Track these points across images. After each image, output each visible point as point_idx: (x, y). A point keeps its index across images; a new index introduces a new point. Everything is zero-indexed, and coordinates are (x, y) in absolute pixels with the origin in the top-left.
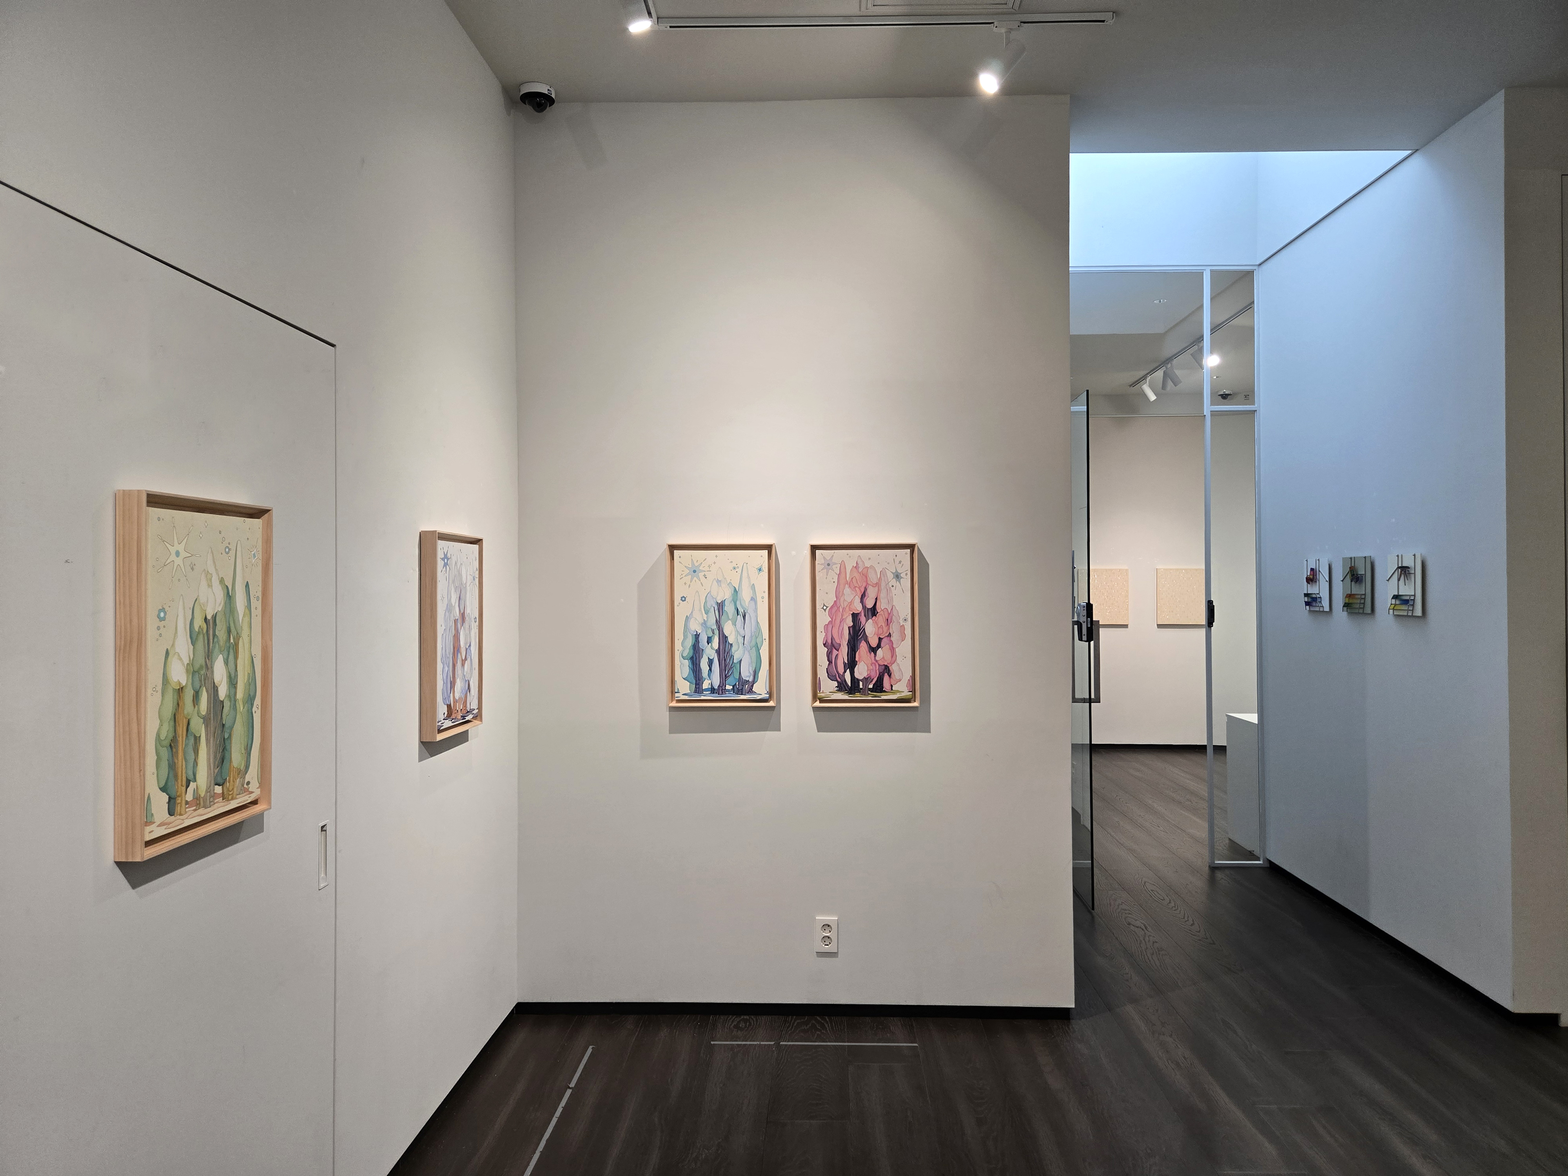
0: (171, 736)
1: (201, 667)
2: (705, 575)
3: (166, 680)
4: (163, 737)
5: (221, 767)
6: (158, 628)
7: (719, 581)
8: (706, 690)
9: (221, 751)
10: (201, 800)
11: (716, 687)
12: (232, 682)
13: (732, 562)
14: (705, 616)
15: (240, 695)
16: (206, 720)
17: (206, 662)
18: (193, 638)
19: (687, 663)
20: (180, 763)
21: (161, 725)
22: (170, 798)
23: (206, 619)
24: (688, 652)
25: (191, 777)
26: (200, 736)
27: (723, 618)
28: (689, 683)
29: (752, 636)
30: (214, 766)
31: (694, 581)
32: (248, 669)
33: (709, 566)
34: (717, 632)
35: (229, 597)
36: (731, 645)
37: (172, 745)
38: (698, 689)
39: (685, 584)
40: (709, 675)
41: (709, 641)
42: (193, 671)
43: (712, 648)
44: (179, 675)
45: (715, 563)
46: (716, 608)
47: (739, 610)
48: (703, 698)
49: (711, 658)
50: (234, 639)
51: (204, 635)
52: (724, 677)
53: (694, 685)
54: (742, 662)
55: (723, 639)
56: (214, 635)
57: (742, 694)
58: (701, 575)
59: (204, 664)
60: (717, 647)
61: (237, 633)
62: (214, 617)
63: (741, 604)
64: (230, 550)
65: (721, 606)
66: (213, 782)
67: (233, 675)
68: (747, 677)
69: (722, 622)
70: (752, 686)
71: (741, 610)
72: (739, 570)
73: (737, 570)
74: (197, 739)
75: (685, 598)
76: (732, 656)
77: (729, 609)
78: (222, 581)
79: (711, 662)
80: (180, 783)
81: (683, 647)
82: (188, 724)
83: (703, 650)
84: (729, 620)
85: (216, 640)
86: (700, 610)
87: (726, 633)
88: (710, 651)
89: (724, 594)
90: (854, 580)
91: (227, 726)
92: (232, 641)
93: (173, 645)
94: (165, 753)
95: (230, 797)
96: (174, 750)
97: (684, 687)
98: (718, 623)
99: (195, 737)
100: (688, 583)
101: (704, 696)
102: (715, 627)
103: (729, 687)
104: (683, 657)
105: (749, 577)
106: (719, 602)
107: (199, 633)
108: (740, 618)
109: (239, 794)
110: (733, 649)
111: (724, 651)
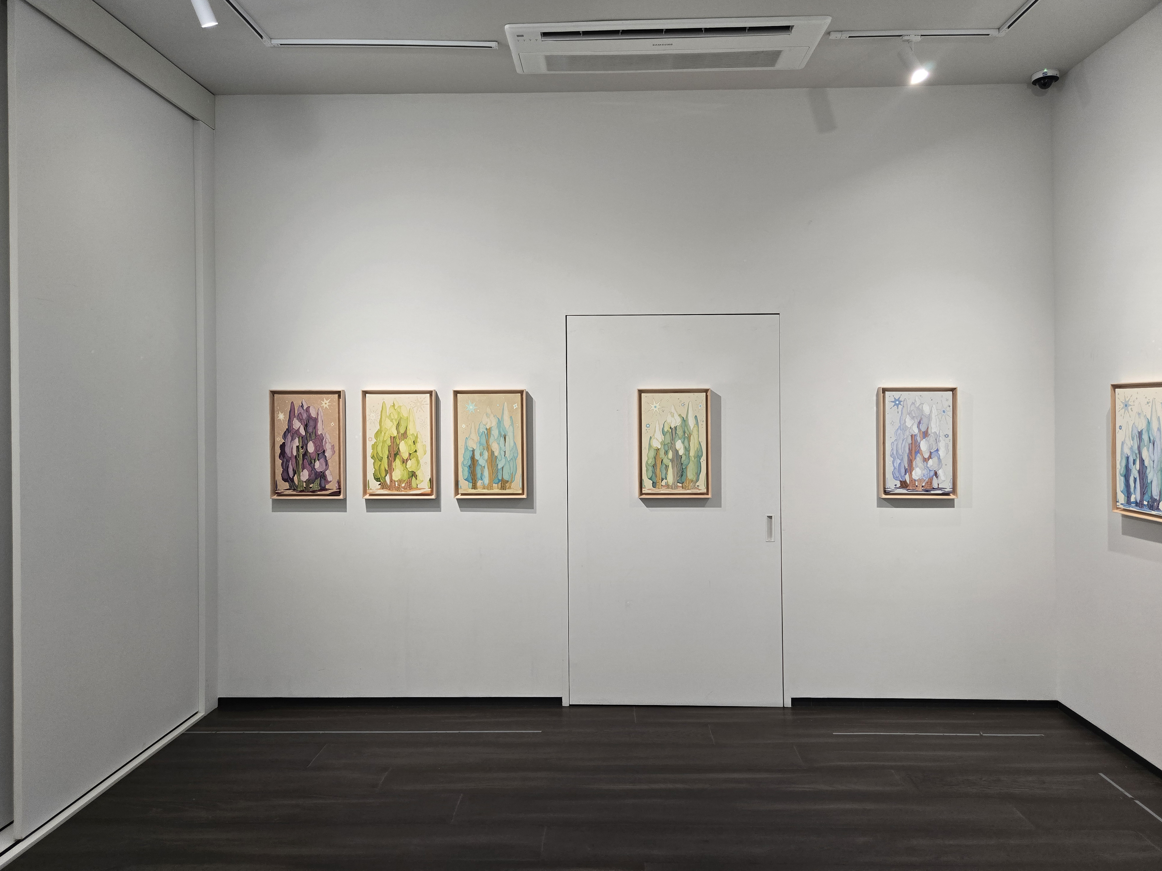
0: (653, 463)
1: (669, 443)
2: (1131, 409)
3: (650, 446)
4: (649, 462)
5: (681, 478)
6: (646, 430)
7: (1139, 414)
8: (1133, 503)
9: (681, 472)
10: (670, 486)
11: (1138, 502)
12: (687, 450)
13: (1146, 398)
14: (1132, 442)
15: (692, 453)
16: (672, 461)
17: (671, 442)
18: (664, 433)
19: (1123, 479)
20: (658, 473)
21: (648, 459)
22: (653, 482)
23: (671, 428)
24: (1123, 471)
25: (664, 477)
26: (668, 466)
27: (1142, 444)
28: (1124, 496)
29: (1158, 461)
30: (677, 477)
31: (1126, 413)
32: (697, 445)
33: (1134, 402)
34: (1138, 455)
35: (684, 421)
36: (1146, 467)
37: (654, 466)
38: (1129, 502)
39: (1121, 415)
40: (1134, 492)
41: (1134, 463)
42: (663, 444)
43: (1136, 469)
44: (656, 444)
45: (1137, 399)
46: (1138, 435)
47: (1151, 438)
48: (1131, 509)
49: (1135, 477)
50: (688, 435)
51: (670, 433)
52: (1143, 494)
53: (1126, 498)
54: (1153, 482)
55: (1142, 461)
56: (676, 433)
57: (1153, 510)
58: (1130, 408)
59: (670, 442)
60: (1138, 469)
61: (690, 433)
62: (676, 428)
63: (1152, 433)
64: (684, 405)
65: (1140, 434)
66: (676, 482)
67: (687, 447)
68: (1155, 496)
69: (1141, 447)
70: (1159, 504)
71: (1152, 438)
72: (1150, 404)
73: (1149, 404)
74: (667, 467)
75: (1121, 427)
76: (1147, 477)
77: (1145, 437)
78: (680, 415)
79: (1135, 479)
80: (658, 479)
81: (1120, 468)
82: (662, 461)
83: (1131, 470)
84: (1145, 446)
85: (676, 435)
86: (1129, 437)
87: (1144, 458)
88: (1135, 473)
89: (1142, 425)
91: (684, 464)
92: (686, 435)
93: (654, 435)
94: (651, 469)
95: (687, 489)
96: (655, 468)
97: (1121, 498)
98: (1139, 448)
99: (666, 466)
100: (1123, 415)
101: (1132, 507)
102: (1137, 452)
103: (1145, 503)
104: (1121, 474)
105: (1156, 411)
106: (1139, 431)
107: (667, 432)
108: (1151, 445)
109: (692, 489)
110: (1148, 471)
111: (1142, 472)
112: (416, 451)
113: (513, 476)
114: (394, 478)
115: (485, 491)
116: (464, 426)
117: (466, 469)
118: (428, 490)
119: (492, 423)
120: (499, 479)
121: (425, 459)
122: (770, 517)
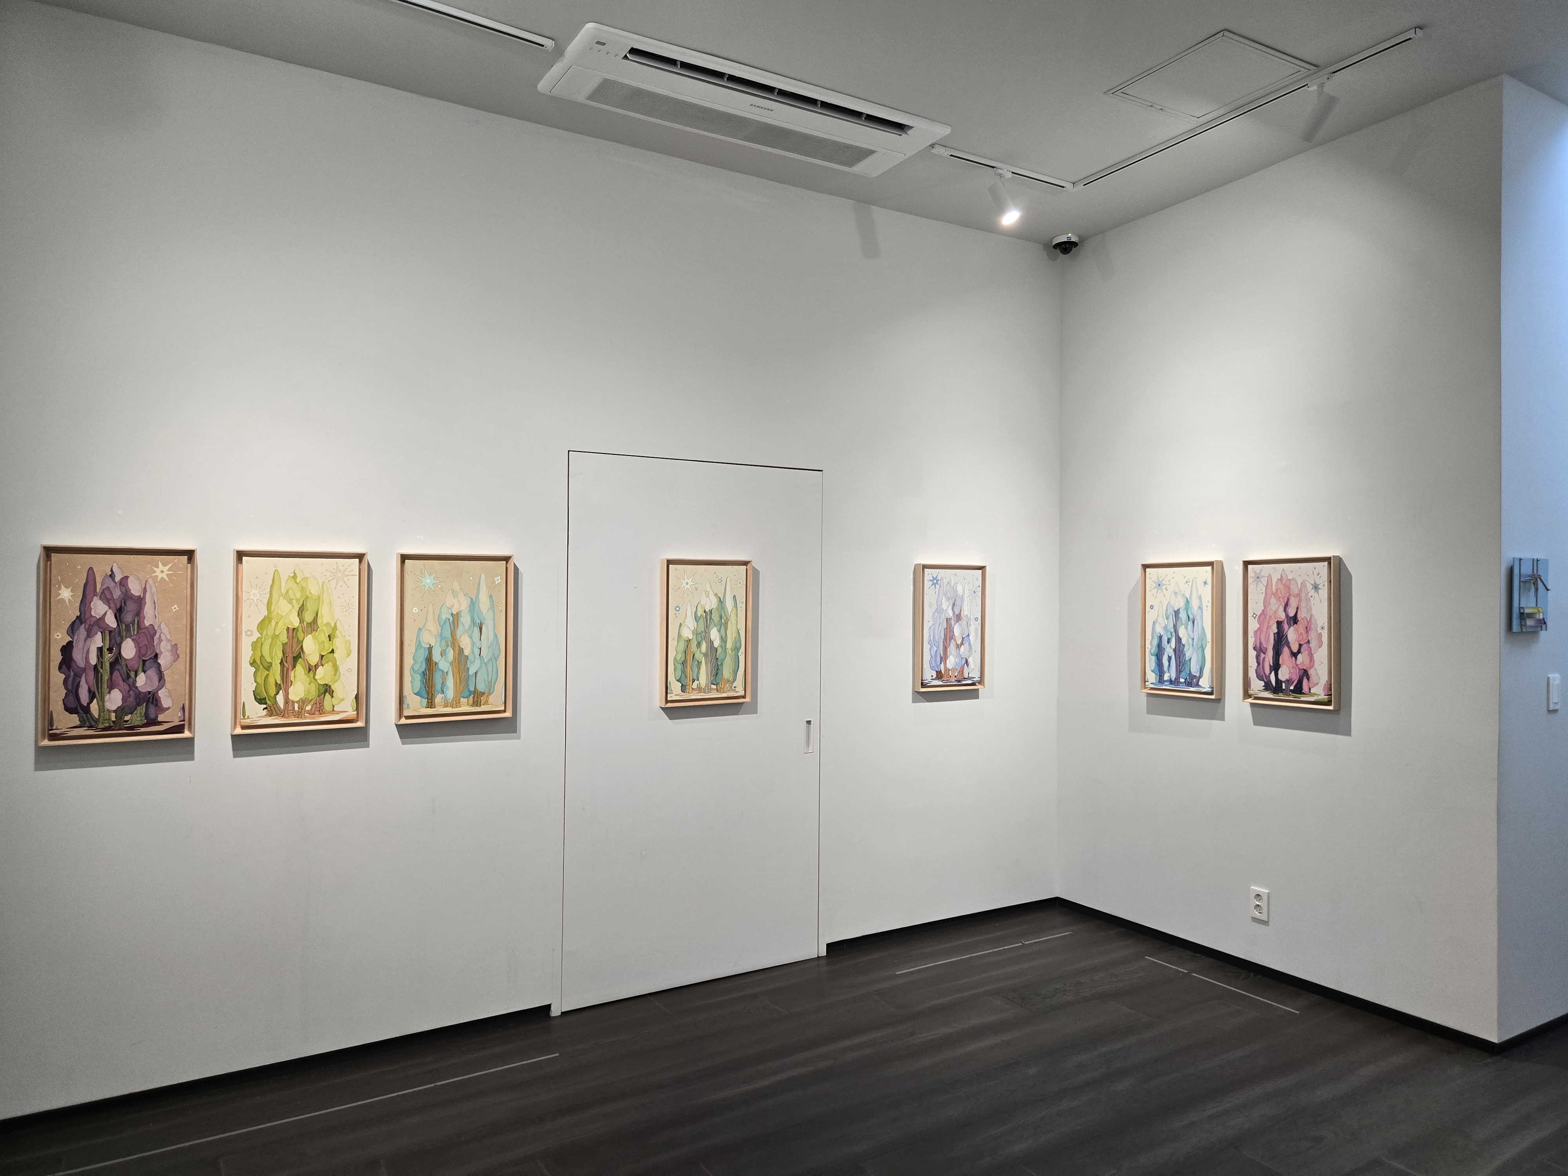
0: (683, 659)
1: (702, 632)
2: (1166, 588)
3: (679, 636)
4: (678, 659)
5: (716, 677)
6: (675, 614)
7: (1176, 593)
8: (1167, 681)
9: (715, 670)
10: (702, 689)
11: (1173, 680)
12: (724, 640)
13: (1185, 577)
14: (1166, 621)
15: (729, 645)
16: (705, 655)
17: (705, 630)
18: (697, 619)
19: (1154, 658)
20: (688, 672)
21: (677, 654)
22: (682, 685)
23: (705, 611)
24: (1154, 650)
25: (696, 678)
26: (701, 662)
27: (1179, 623)
28: (1155, 675)
29: (1198, 639)
30: (711, 676)
31: (1159, 593)
32: (735, 635)
33: (1169, 581)
34: (1174, 634)
35: (721, 602)
36: (1184, 645)
37: (684, 663)
38: (1161, 680)
39: (1153, 595)
40: (1168, 670)
41: (1169, 641)
42: (696, 633)
43: (1171, 648)
44: (687, 634)
45: (1173, 578)
46: (1174, 614)
47: (1190, 616)
48: (1164, 687)
49: (1170, 656)
50: (725, 621)
51: (704, 618)
52: (1179, 671)
53: (1158, 677)
54: (1192, 660)
55: (1179, 640)
56: (711, 618)
57: (1191, 687)
58: (1164, 587)
59: (703, 630)
60: (1174, 647)
61: (727, 618)
62: (711, 611)
63: (1191, 613)
64: (721, 581)
65: (1177, 613)
66: (710, 683)
67: (724, 637)
68: (1195, 672)
69: (1178, 626)
70: (1199, 681)
72: (1190, 584)
74: (699, 663)
75: (1153, 607)
76: (1185, 655)
77: (1183, 615)
78: (716, 595)
79: (1170, 658)
80: (688, 680)
81: (1151, 646)
82: (694, 655)
83: (1164, 649)
84: (1183, 624)
85: (711, 620)
86: (1163, 617)
87: (1181, 636)
88: (1169, 650)
89: (1179, 604)
90: (1279, 592)
91: (719, 659)
92: (723, 621)
93: (684, 621)
94: (679, 666)
95: (722, 691)
96: (685, 665)
97: (1152, 677)
98: (1175, 627)
99: (698, 662)
100: (1155, 595)
102: (1172, 630)
103: (1182, 680)
104: (1151, 654)
105: (1197, 590)
106: (1176, 610)
107: (700, 617)
108: (1190, 623)
109: (729, 691)
110: (1185, 649)
111: (1179, 651)
112: (333, 651)
113: (491, 686)
114: (291, 697)
115: (449, 710)
116: (415, 610)
117: (418, 678)
118: (351, 713)
119: (461, 605)
120: (470, 691)
121: (348, 664)
122: (809, 722)
